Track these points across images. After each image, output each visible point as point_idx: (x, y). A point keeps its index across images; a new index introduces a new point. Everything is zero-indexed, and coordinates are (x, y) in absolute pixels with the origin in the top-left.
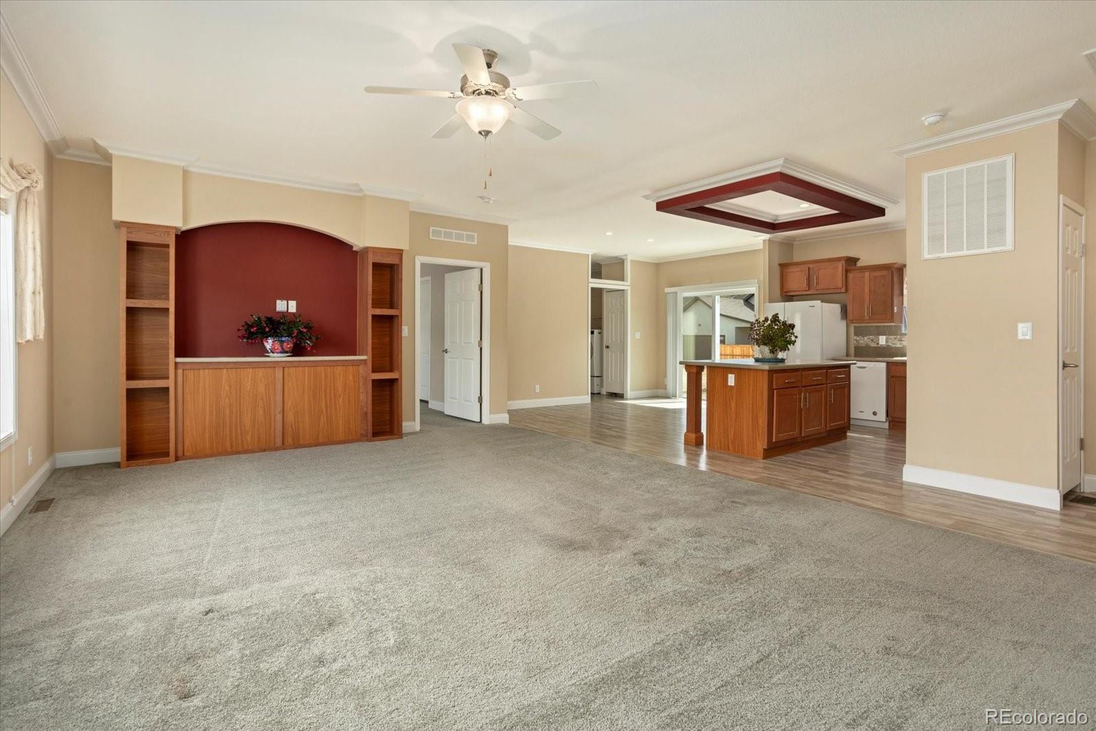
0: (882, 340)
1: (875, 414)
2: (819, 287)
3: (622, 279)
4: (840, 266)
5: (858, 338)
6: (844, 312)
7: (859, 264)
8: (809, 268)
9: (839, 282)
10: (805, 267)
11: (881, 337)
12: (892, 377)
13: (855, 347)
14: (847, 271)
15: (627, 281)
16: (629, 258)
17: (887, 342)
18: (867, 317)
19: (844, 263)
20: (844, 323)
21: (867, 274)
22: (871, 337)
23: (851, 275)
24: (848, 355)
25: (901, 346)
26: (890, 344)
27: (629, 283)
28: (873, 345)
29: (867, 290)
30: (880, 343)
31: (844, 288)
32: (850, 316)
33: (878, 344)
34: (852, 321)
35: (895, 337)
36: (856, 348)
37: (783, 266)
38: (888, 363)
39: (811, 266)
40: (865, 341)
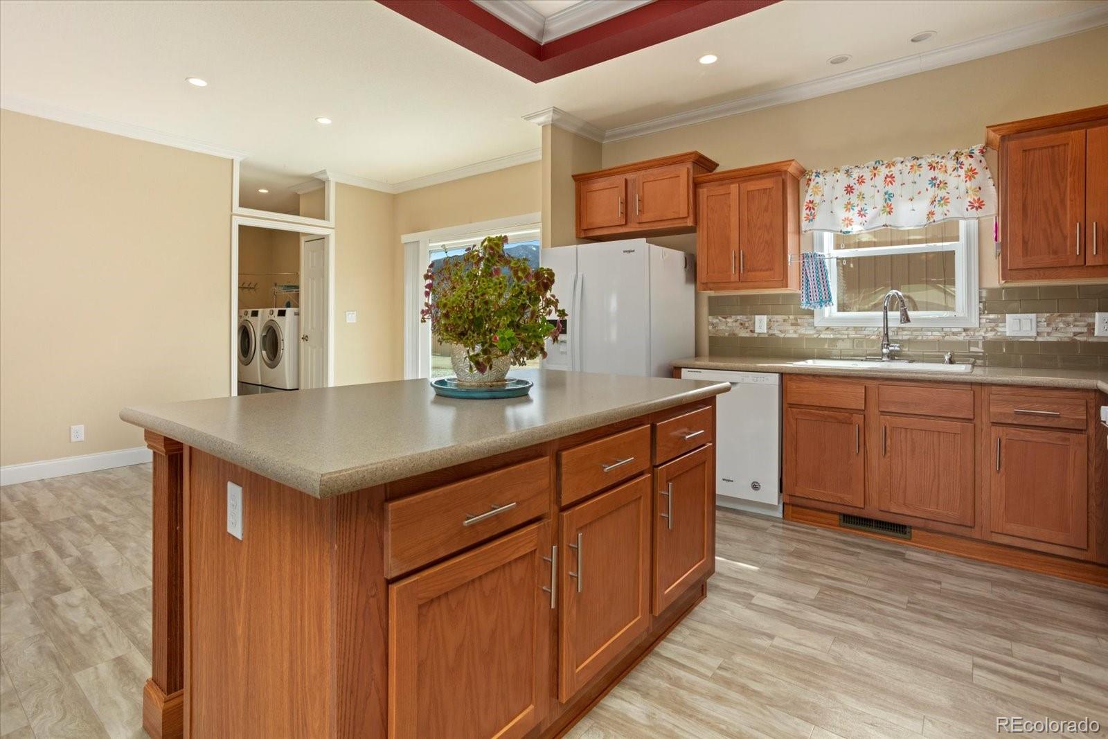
0: (761, 324)
1: (755, 486)
2: (645, 218)
3: (322, 215)
4: (684, 172)
5: (715, 321)
6: (692, 267)
7: (718, 170)
8: (626, 180)
9: (681, 205)
10: (619, 180)
11: (757, 317)
12: (791, 405)
13: (710, 338)
14: (696, 185)
15: (329, 220)
16: (333, 178)
17: (769, 328)
18: (734, 277)
19: (690, 166)
20: (692, 288)
21: (734, 188)
22: (739, 317)
23: (704, 192)
24: (697, 354)
25: (795, 336)
26: (776, 332)
27: (332, 223)
28: (743, 333)
29: (734, 220)
30: (757, 330)
31: (692, 216)
32: (702, 275)
33: (752, 331)
34: (706, 286)
35: (786, 317)
36: (713, 340)
37: (582, 180)
38: (783, 375)
39: (630, 176)
40: (729, 325)
